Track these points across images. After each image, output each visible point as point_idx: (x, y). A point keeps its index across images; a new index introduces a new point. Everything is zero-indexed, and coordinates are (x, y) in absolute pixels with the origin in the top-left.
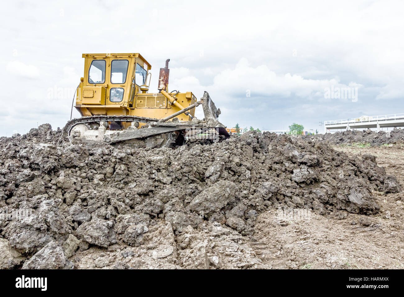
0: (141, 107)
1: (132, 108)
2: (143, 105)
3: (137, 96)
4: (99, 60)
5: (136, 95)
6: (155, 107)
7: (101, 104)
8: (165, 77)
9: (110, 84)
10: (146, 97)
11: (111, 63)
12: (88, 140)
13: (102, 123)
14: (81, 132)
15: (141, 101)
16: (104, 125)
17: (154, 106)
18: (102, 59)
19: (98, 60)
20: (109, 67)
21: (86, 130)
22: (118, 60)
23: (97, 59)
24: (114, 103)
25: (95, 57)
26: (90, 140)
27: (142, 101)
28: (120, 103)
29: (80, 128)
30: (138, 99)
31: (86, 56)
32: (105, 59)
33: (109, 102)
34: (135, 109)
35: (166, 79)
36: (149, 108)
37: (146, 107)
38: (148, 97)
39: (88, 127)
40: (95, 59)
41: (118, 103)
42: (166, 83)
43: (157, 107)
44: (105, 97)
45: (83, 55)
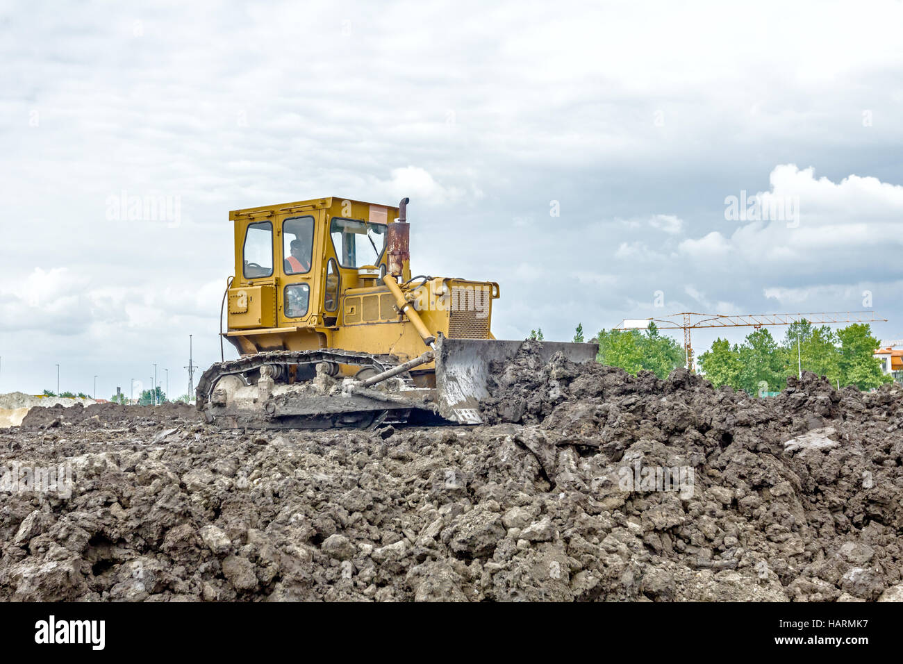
0: (353, 323)
1: (333, 327)
2: (357, 317)
3: (346, 296)
4: (260, 223)
5: (343, 295)
6: (380, 320)
7: (263, 326)
8: (396, 246)
9: (283, 276)
10: (362, 297)
11: (281, 227)
12: (241, 411)
13: (263, 369)
14: (228, 392)
15: (352, 309)
16: (267, 373)
17: (378, 319)
18: (266, 220)
19: (258, 222)
20: (278, 235)
21: (238, 388)
22: (293, 218)
23: (255, 221)
24: (293, 320)
25: (253, 215)
26: (244, 410)
27: (354, 307)
28: (304, 319)
29: (225, 385)
30: (347, 305)
31: (236, 216)
32: (270, 219)
33: (285, 319)
34: (341, 328)
35: (402, 249)
36: (368, 324)
37: (362, 322)
38: (364, 297)
39: (243, 382)
40: (252, 222)
41: (299, 319)
42: (402, 260)
43: (382, 321)
44: (274, 307)
45: (231, 213)
